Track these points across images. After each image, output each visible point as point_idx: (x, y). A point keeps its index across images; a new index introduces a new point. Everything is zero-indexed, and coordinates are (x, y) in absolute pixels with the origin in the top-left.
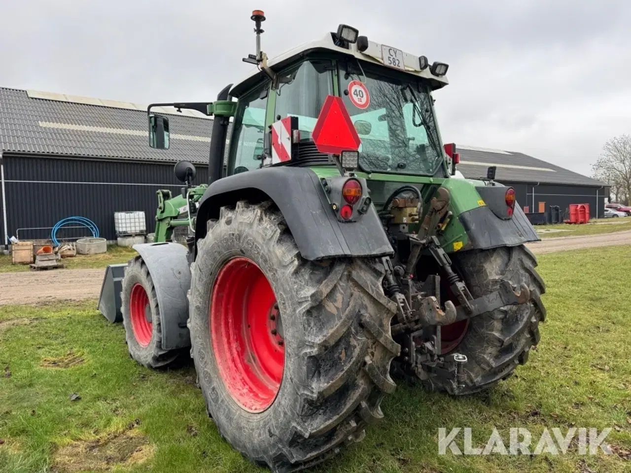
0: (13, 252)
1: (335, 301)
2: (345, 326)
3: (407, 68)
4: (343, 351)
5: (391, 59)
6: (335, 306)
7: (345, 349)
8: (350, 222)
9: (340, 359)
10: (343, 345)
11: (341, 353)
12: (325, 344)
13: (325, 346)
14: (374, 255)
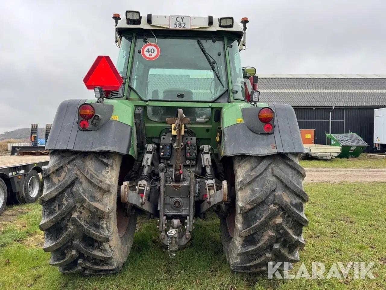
1: (60, 176)
2: (57, 191)
3: (192, 27)
4: (57, 206)
5: (177, 24)
6: (58, 179)
7: (58, 205)
8: (87, 130)
9: (55, 210)
10: (57, 203)
11: (55, 207)
12: (42, 199)
13: (42, 200)
14: (93, 151)
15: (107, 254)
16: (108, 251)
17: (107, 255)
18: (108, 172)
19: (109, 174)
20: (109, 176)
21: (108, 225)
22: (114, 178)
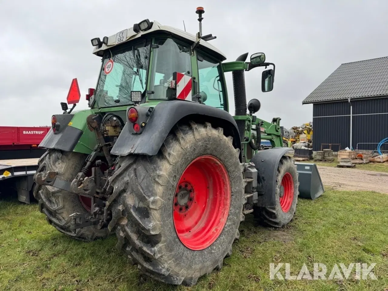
0: (338, 156)
15: (61, 222)
16: (62, 221)
17: (61, 224)
18: (59, 164)
19: (60, 165)
20: (59, 167)
21: (57, 202)
22: (63, 169)
